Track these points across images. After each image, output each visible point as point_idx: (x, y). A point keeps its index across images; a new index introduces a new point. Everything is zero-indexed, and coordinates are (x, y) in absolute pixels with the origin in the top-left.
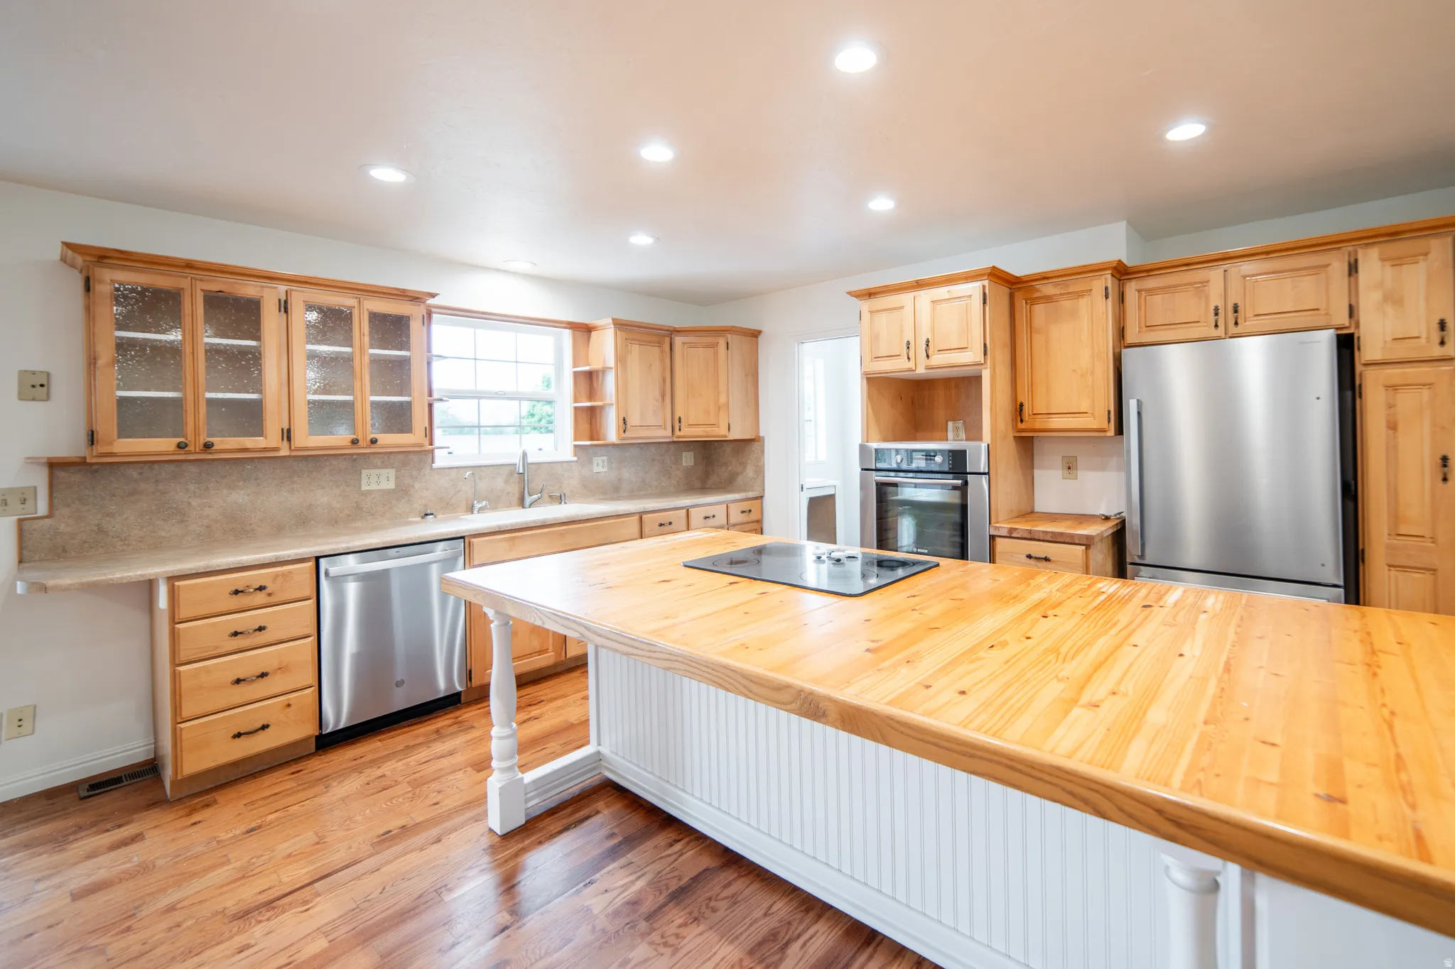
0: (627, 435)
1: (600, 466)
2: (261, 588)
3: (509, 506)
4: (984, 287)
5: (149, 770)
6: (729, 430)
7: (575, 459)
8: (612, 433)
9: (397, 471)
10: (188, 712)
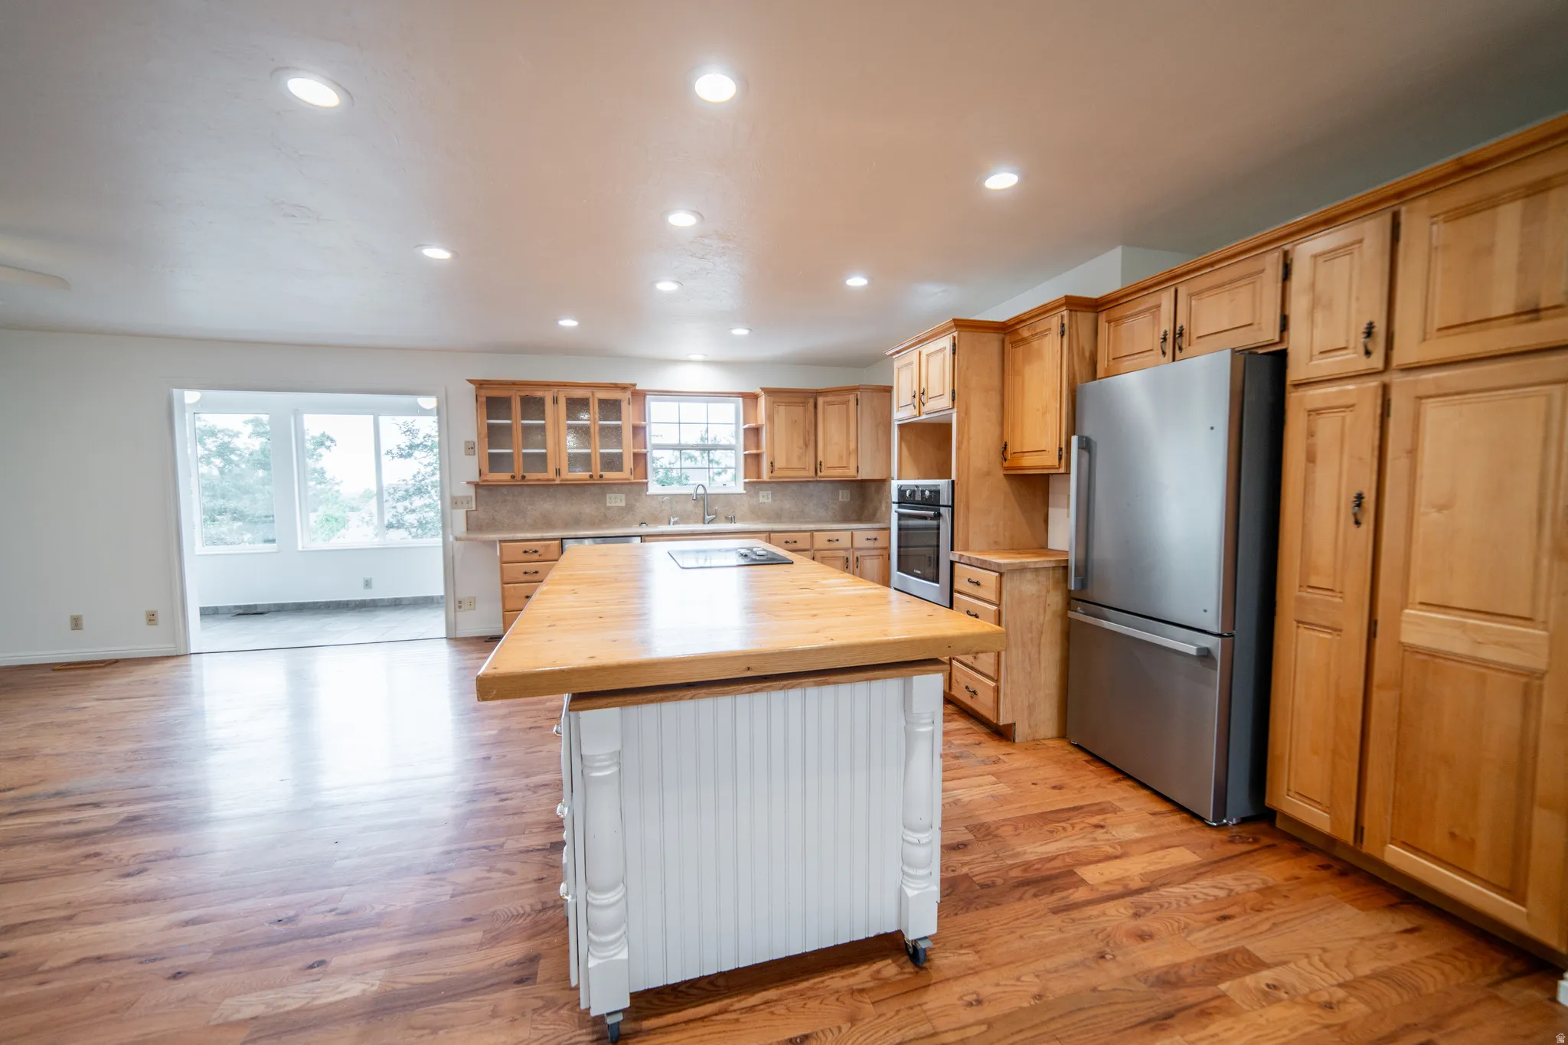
0: (774, 474)
1: (765, 498)
2: (536, 552)
3: (696, 522)
4: (954, 338)
6: (858, 471)
7: (745, 492)
8: (765, 476)
9: (627, 495)
10: (507, 608)
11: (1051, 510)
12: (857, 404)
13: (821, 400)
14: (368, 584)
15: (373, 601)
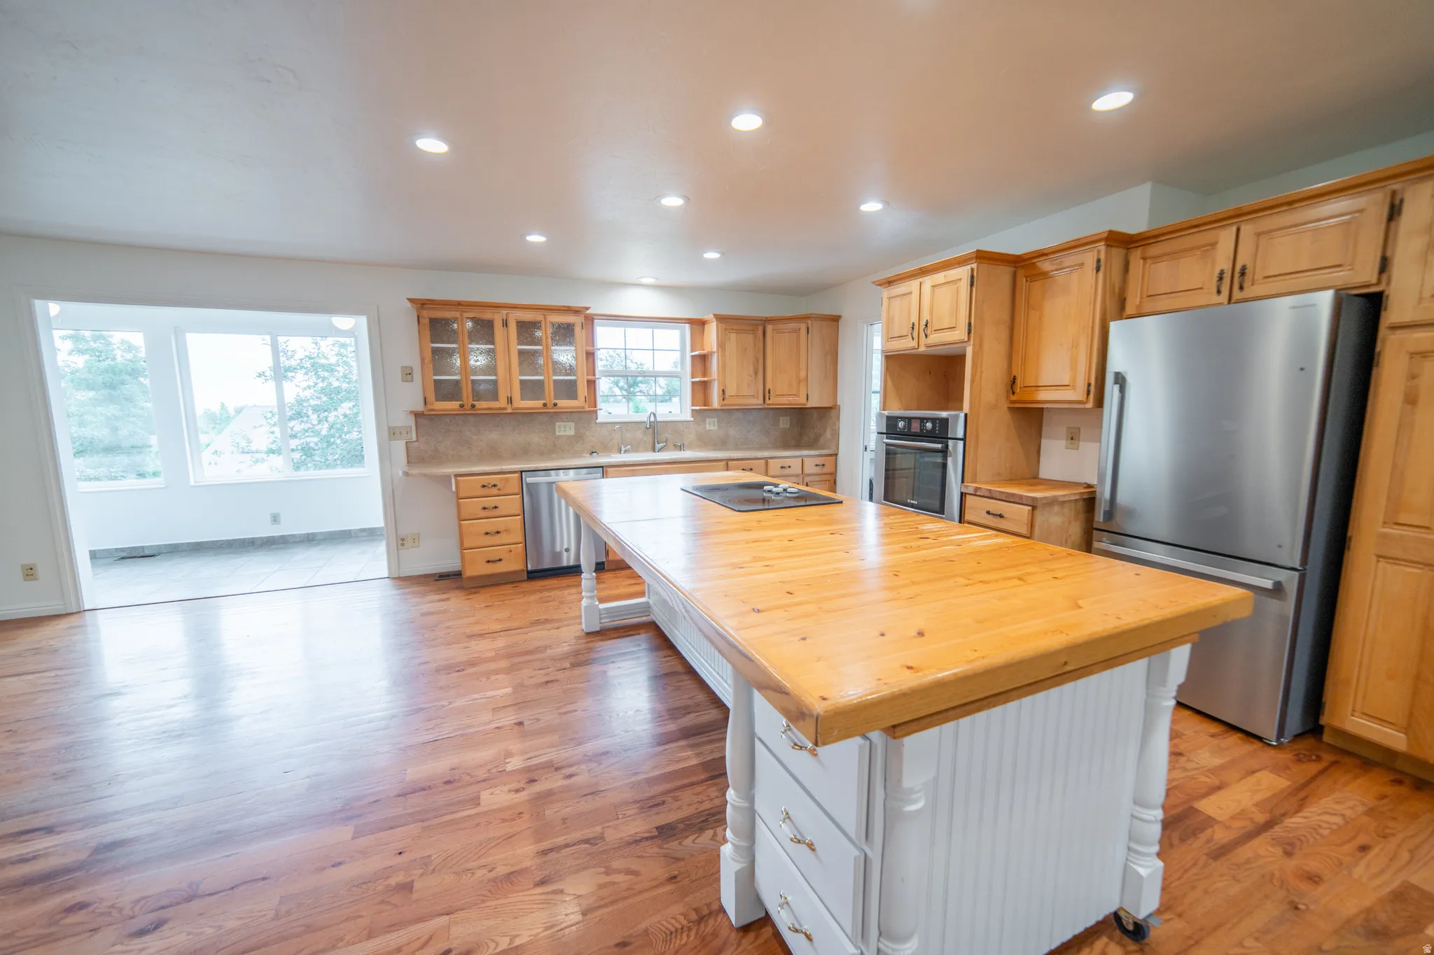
0: (726, 402)
1: (711, 425)
2: (495, 486)
3: (646, 450)
4: (972, 270)
5: (458, 574)
6: (807, 399)
7: (692, 419)
8: (716, 402)
9: (576, 424)
10: (466, 545)
11: (1044, 442)
12: (808, 333)
13: (769, 328)
14: (275, 519)
15: (283, 537)
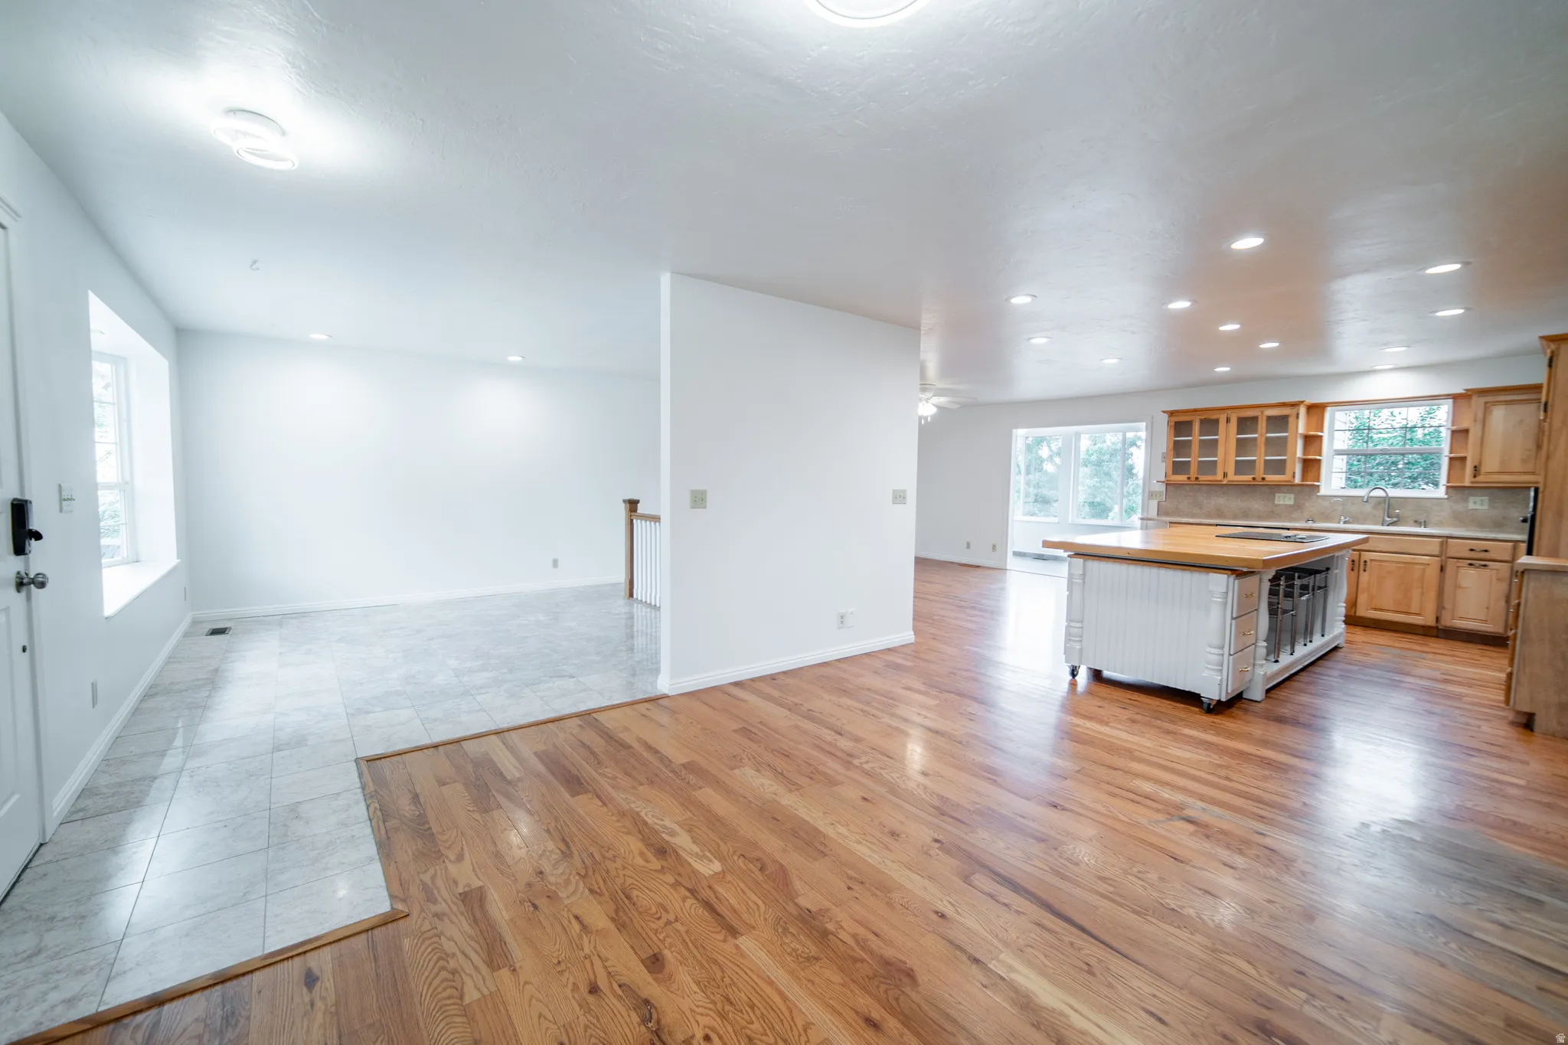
0: (1478, 479)
7: (1446, 497)
8: (1468, 480)
9: (1296, 495)
